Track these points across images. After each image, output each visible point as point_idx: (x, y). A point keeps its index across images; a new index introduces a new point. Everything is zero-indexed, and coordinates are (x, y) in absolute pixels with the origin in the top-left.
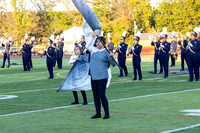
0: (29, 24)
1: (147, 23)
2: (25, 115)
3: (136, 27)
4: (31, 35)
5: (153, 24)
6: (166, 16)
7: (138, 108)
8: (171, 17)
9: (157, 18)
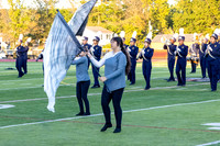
0: (27, 23)
1: (164, 23)
2: (22, 127)
3: (151, 27)
4: (29, 35)
5: (170, 24)
6: (186, 16)
7: (153, 121)
8: (192, 16)
9: (175, 18)
